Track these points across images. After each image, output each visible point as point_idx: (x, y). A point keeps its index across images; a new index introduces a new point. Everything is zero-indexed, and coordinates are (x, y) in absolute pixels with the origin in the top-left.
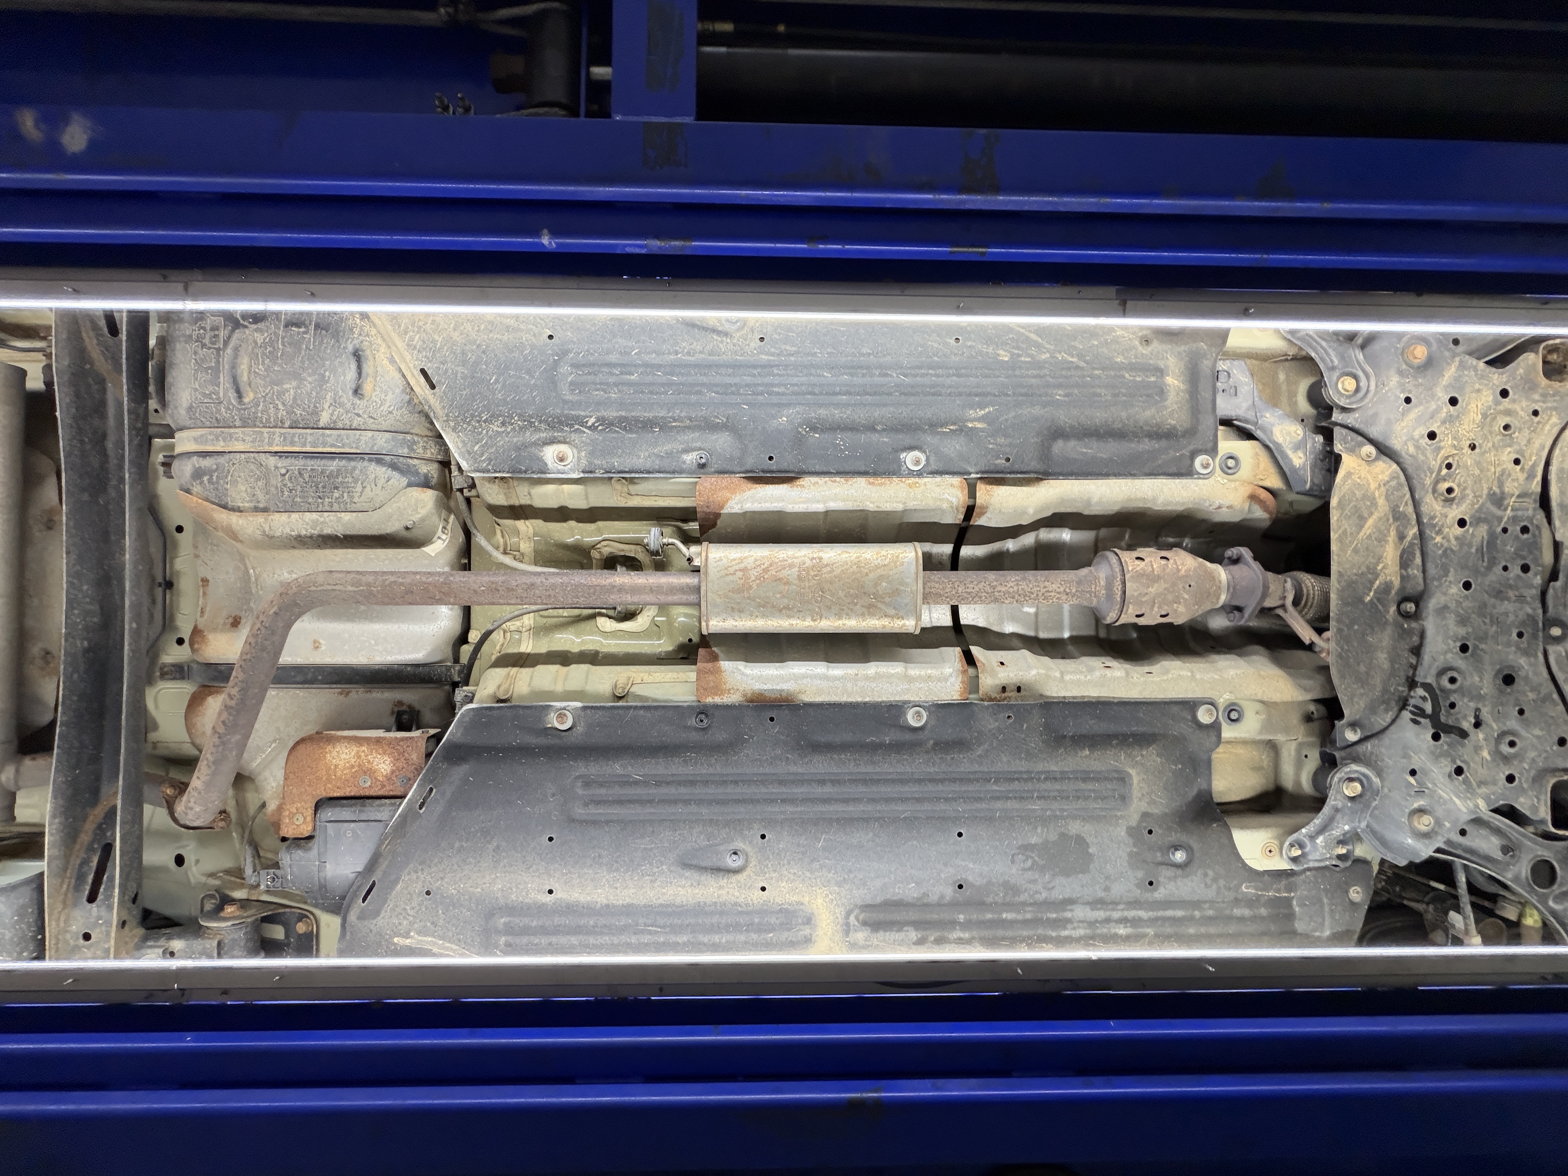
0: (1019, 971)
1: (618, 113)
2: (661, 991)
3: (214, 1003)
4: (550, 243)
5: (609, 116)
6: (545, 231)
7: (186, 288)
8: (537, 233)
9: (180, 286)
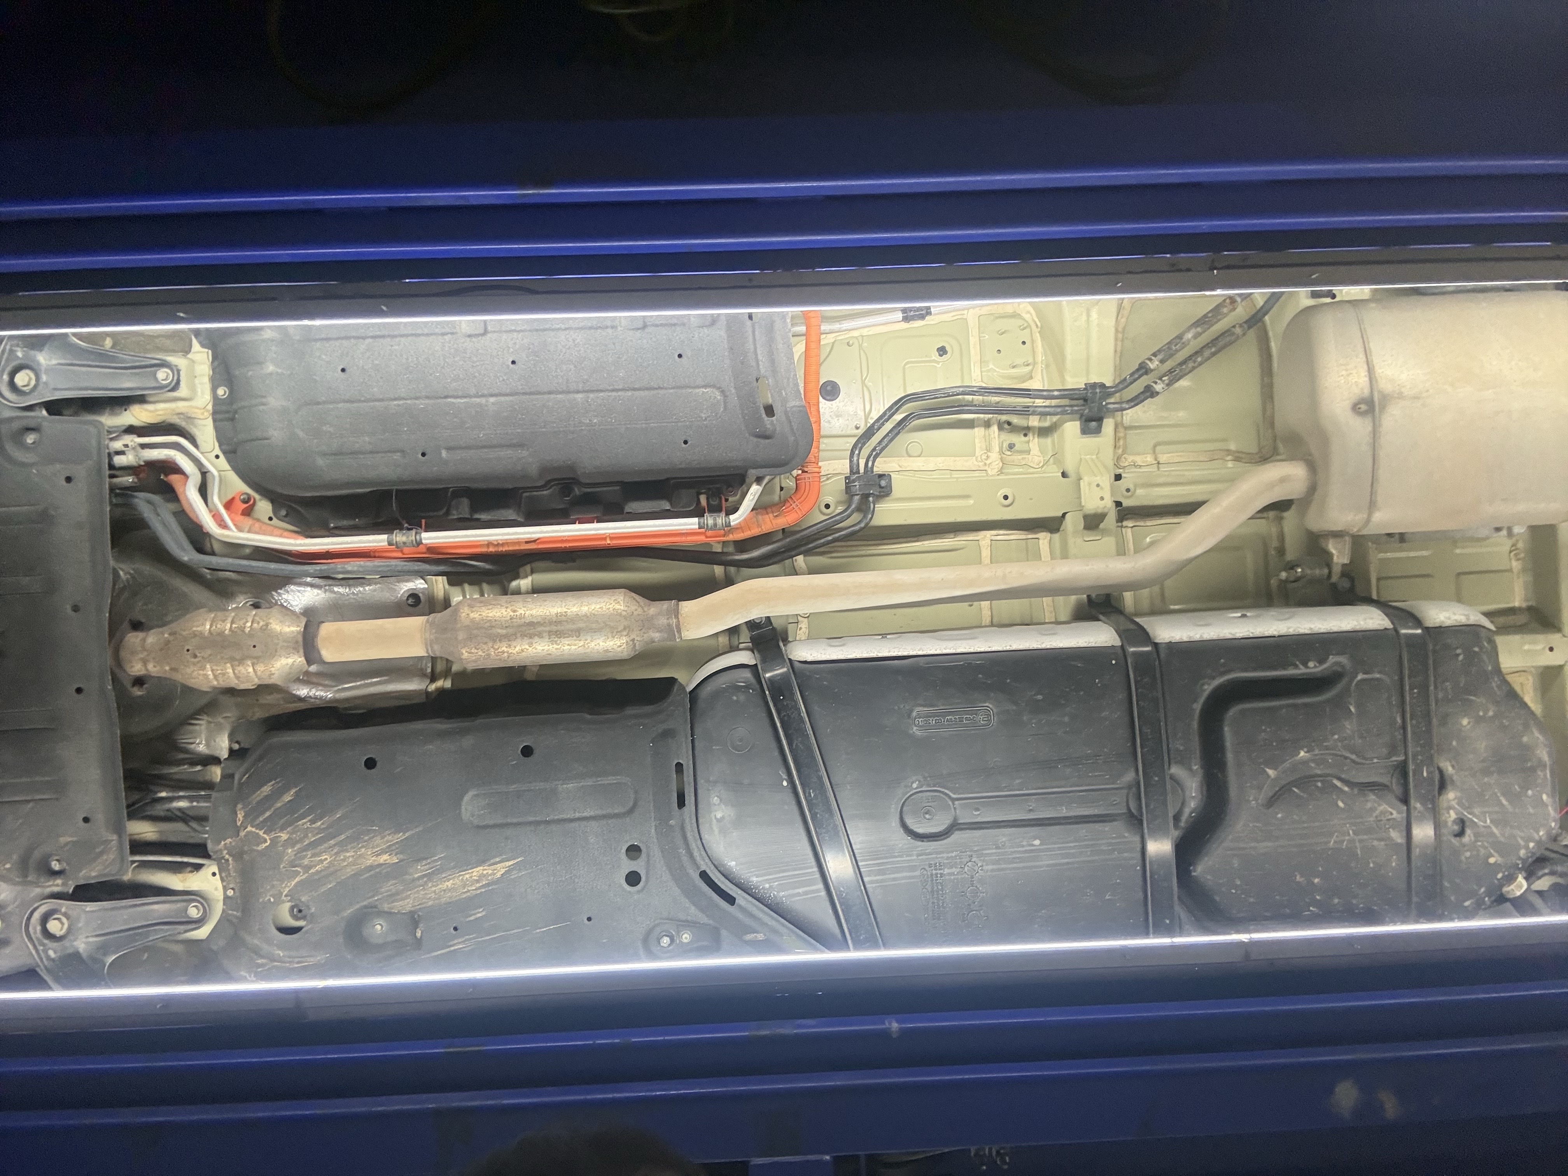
0: (384, 308)
1: (827, 1162)
2: (750, 278)
3: (1182, 255)
4: (890, 1023)
5: (836, 1159)
6: (894, 1036)
7: (1247, 955)
8: (904, 1032)
9: (1253, 957)
